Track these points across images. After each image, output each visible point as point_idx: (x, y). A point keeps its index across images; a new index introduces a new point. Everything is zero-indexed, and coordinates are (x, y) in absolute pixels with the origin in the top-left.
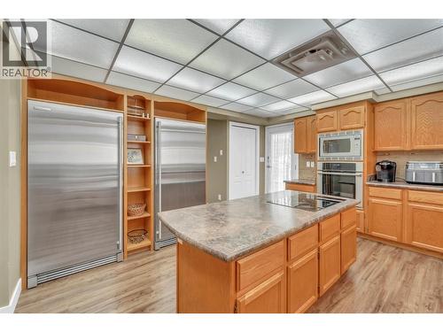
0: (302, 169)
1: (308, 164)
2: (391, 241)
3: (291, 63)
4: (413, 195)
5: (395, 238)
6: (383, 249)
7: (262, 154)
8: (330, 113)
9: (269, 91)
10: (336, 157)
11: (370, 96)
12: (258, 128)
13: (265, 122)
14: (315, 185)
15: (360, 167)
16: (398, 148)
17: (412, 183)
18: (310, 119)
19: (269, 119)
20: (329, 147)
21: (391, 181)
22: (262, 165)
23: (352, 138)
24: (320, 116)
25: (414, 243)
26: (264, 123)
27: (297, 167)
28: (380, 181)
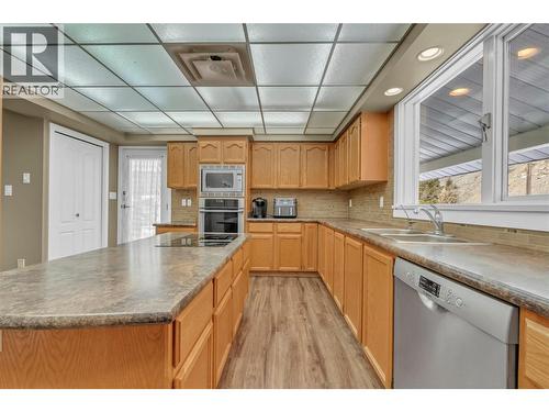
0: (176, 208)
1: (184, 203)
2: (266, 272)
3: (191, 61)
4: (281, 227)
5: (268, 268)
6: (260, 280)
7: (114, 187)
8: (214, 143)
9: (144, 91)
10: (219, 193)
11: (250, 132)
12: (106, 145)
13: (121, 139)
14: (196, 226)
15: (242, 203)
16: (268, 186)
17: (278, 217)
18: (188, 146)
19: (127, 135)
20: (212, 181)
21: (264, 217)
22: (113, 204)
23: (235, 172)
24: (203, 143)
25: (282, 268)
26: (119, 141)
27: (170, 207)
28: (256, 217)
